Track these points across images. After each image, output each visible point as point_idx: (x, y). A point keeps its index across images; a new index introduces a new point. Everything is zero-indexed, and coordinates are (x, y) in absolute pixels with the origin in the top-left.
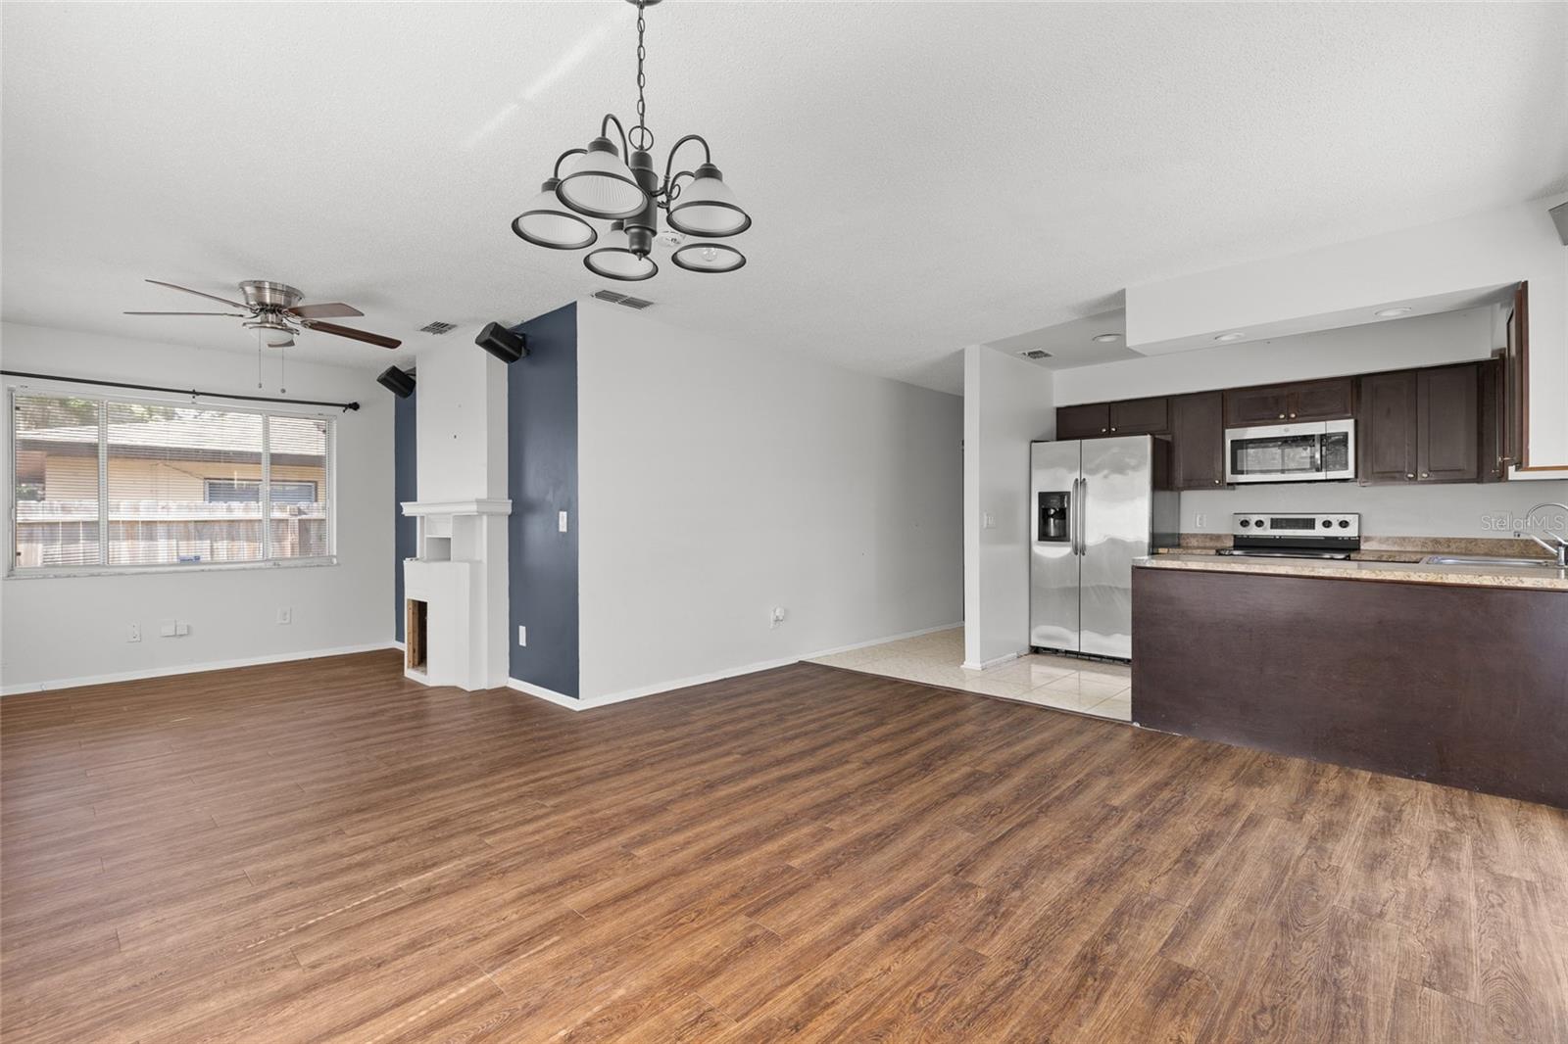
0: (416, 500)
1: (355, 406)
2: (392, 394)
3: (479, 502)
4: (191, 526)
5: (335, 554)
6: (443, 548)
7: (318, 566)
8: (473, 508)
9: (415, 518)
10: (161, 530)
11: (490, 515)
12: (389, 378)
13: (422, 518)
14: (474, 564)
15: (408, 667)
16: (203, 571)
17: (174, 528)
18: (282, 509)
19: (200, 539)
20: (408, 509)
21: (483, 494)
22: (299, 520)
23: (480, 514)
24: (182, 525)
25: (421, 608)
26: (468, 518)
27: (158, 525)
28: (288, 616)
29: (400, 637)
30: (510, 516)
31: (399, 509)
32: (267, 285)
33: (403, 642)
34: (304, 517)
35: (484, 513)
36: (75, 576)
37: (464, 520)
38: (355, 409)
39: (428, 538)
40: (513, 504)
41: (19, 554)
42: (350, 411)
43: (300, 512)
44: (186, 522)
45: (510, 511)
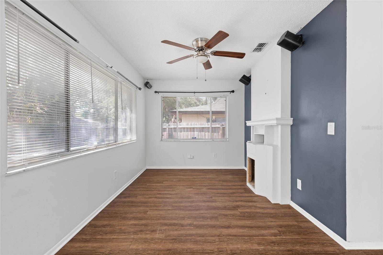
0: (251, 120)
1: (233, 91)
2: (244, 85)
3: (277, 119)
4: (201, 129)
5: (228, 138)
6: (261, 139)
7: (223, 141)
8: (275, 122)
9: (250, 126)
10: (195, 129)
11: (282, 125)
12: (243, 79)
13: (253, 126)
14: (275, 147)
15: (248, 182)
16: (196, 141)
17: (198, 129)
18: (219, 124)
19: (203, 132)
20: (248, 123)
21: (279, 116)
22: (223, 127)
23: (278, 125)
24: (199, 128)
25: (252, 162)
26: (271, 126)
27: (195, 128)
28: (216, 155)
29: (246, 166)
30: (292, 126)
31: (245, 123)
32: (199, 40)
33: (246, 168)
34: (224, 126)
35: (279, 124)
36: (172, 141)
37: (270, 127)
38: (233, 92)
39: (255, 134)
40: (293, 120)
41: (163, 135)
42: (232, 93)
43: (223, 125)
44: (200, 128)
45: (292, 123)
